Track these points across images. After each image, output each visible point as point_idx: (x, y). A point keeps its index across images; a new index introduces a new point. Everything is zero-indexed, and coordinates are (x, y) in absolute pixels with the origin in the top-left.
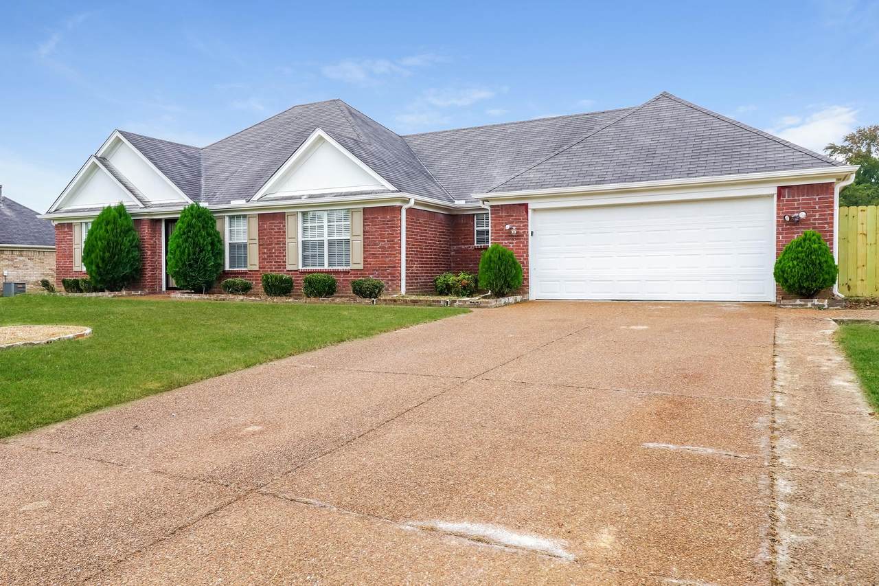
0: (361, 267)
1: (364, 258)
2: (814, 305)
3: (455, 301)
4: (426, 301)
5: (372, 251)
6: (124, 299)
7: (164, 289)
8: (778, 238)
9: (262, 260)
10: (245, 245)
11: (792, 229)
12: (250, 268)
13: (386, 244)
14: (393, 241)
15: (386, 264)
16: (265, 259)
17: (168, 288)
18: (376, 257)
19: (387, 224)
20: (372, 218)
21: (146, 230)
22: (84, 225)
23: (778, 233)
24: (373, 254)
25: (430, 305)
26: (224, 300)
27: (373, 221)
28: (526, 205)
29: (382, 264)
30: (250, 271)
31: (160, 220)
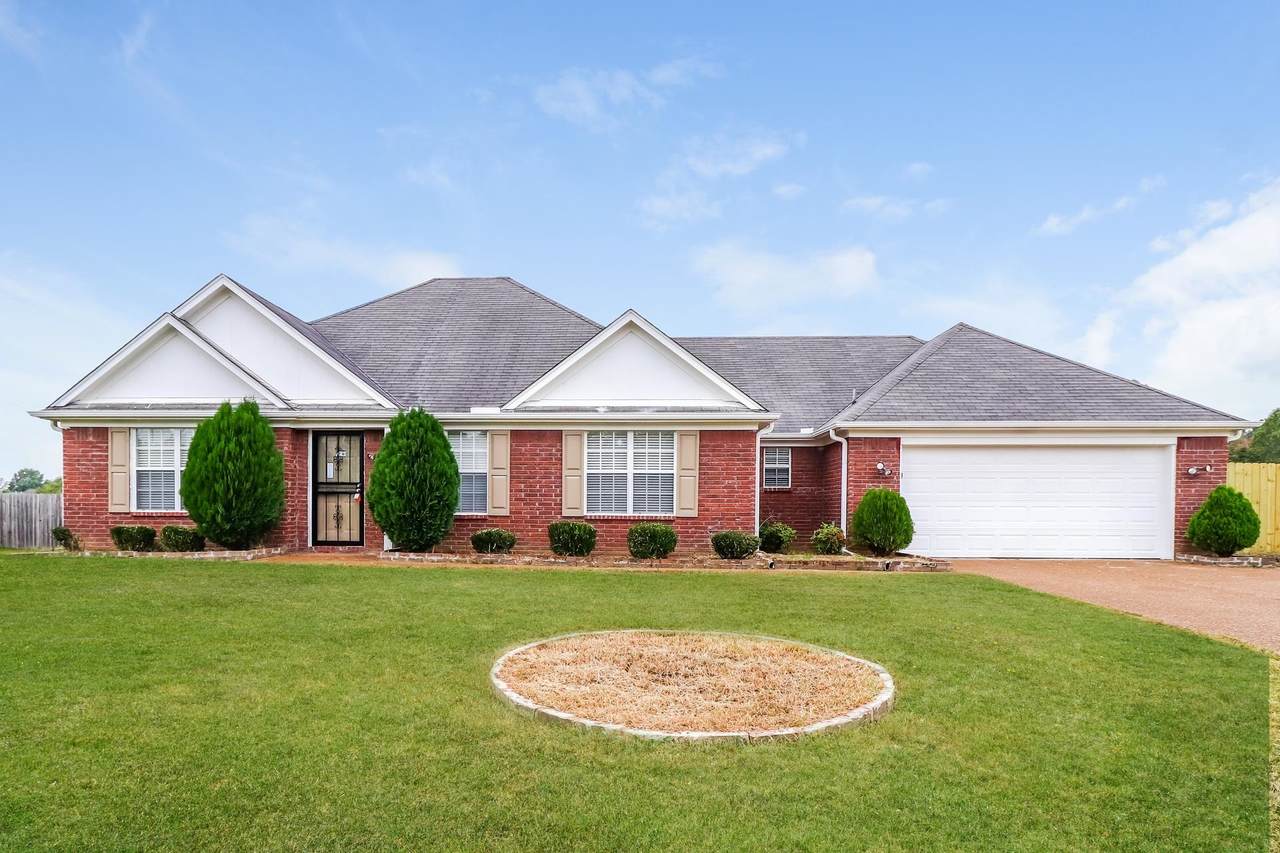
0: (694, 513)
1: (699, 501)
2: (1249, 563)
3: (899, 563)
4: (856, 563)
5: (712, 492)
6: (264, 561)
7: (310, 544)
8: (1177, 491)
9: (515, 499)
10: (483, 477)
11: (1191, 483)
12: (490, 511)
13: (735, 482)
14: (746, 478)
15: (734, 510)
16: (522, 500)
17: (316, 542)
18: (718, 501)
19: (739, 455)
20: (714, 446)
21: (286, 447)
22: (133, 432)
23: (1178, 487)
24: (714, 496)
25: (859, 569)
26: (492, 563)
27: (714, 451)
28: (898, 440)
29: (728, 510)
30: (490, 516)
31: (305, 432)
